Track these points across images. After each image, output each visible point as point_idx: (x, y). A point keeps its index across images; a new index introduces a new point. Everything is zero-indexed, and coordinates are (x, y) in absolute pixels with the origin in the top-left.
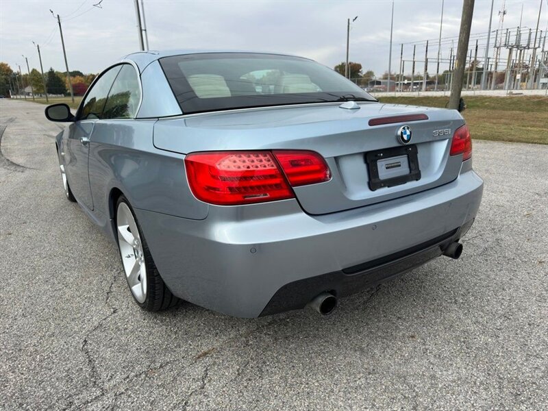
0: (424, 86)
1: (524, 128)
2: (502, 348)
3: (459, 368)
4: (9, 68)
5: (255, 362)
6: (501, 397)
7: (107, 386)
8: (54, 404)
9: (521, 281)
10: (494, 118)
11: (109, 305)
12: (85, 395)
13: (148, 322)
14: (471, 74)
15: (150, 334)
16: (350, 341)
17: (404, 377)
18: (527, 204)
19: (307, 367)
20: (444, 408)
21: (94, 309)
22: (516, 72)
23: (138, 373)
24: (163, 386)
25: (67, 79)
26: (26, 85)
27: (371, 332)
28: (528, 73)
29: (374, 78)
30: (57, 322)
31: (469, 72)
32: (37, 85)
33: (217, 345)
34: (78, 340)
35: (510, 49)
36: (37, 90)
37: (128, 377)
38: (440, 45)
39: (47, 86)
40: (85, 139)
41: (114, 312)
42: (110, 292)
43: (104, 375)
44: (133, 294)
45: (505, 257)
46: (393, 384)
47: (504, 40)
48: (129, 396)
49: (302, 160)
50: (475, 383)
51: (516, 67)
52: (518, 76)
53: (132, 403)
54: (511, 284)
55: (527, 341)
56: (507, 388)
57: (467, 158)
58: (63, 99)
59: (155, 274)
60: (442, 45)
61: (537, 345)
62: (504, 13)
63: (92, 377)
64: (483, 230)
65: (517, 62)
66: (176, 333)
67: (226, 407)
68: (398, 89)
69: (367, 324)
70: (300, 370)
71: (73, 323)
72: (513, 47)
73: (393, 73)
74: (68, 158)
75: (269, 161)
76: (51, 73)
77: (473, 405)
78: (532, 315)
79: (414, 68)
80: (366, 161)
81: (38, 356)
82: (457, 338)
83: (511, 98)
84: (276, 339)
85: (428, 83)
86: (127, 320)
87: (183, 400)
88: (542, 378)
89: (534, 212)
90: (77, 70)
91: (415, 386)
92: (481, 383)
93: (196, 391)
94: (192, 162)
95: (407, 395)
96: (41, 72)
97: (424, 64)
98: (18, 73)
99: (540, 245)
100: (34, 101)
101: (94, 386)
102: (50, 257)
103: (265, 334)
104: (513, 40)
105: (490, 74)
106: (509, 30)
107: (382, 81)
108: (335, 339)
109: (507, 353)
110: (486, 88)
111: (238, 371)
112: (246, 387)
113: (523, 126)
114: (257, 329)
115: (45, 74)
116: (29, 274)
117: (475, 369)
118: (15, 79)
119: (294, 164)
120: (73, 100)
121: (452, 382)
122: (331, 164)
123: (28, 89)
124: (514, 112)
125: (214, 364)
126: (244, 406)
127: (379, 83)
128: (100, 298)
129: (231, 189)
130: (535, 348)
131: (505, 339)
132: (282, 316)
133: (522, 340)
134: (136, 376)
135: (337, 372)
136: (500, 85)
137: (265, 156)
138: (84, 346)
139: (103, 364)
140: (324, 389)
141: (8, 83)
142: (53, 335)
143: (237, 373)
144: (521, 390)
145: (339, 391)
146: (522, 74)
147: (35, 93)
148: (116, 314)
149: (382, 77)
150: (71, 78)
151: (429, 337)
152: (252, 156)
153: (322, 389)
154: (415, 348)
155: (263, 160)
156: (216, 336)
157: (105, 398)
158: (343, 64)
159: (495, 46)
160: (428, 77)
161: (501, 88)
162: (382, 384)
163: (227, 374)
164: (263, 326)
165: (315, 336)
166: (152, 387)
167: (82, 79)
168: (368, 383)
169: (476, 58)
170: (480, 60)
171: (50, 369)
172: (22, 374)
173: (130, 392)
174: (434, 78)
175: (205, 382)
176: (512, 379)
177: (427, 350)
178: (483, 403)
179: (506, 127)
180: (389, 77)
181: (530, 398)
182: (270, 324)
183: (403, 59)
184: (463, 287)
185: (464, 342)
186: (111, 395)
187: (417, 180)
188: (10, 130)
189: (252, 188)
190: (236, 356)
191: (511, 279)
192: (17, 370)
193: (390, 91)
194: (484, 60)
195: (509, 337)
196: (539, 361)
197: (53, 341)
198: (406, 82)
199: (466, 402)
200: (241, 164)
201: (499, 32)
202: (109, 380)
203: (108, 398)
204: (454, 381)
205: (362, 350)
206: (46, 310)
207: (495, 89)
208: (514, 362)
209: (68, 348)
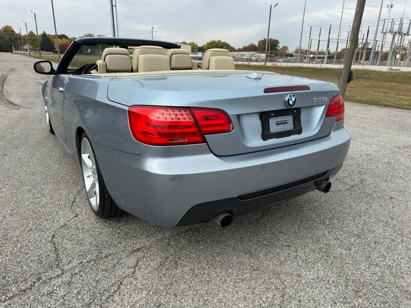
0: (326, 60)
1: (398, 96)
2: (352, 258)
3: (318, 270)
4: (13, 29)
5: (173, 257)
6: (346, 293)
7: (66, 268)
8: (28, 279)
9: (374, 211)
10: (375, 88)
11: (72, 211)
12: (50, 274)
13: (100, 225)
14: (362, 53)
15: (101, 233)
16: (243, 246)
17: (279, 274)
18: (389, 155)
19: (210, 263)
20: (304, 297)
21: (62, 213)
22: (397, 52)
23: (89, 260)
24: (106, 270)
25: (56, 41)
26: (25, 44)
27: (259, 241)
28: (406, 53)
29: (288, 52)
30: (34, 221)
31: (361, 51)
32: (33, 44)
33: (147, 243)
34: (48, 235)
35: (394, 35)
36: (34, 47)
37: (82, 263)
38: (340, 28)
39: (40, 45)
40: (61, 89)
41: (76, 216)
42: (75, 202)
43: (65, 260)
44: (90, 204)
45: (365, 193)
46: (269, 278)
47: (389, 27)
48: (81, 276)
49: (213, 116)
50: (329, 281)
51: (397, 49)
52: (398, 56)
53: (83, 281)
54: (366, 213)
55: (371, 254)
56: (351, 286)
57: (340, 119)
58: (52, 55)
59: (105, 192)
60: (341, 29)
61: (378, 258)
62: (392, 7)
63: (56, 261)
64: (353, 172)
65: (399, 45)
66: (119, 233)
67: (149, 287)
68: (306, 61)
69: (257, 235)
70: (205, 265)
71: (46, 223)
72: (396, 33)
73: (302, 49)
74: (50, 101)
75: (188, 115)
76: (44, 35)
77: (324, 296)
78: (378, 236)
79: (319, 46)
80: (261, 119)
81: (19, 244)
82: (321, 249)
83: (391, 73)
84: (190, 242)
85: (329, 58)
86: (84, 222)
87: (119, 281)
88: (378, 281)
89: (393, 161)
90: (63, 34)
91: (285, 281)
92: (333, 282)
93: (129, 275)
94: (133, 112)
95: (278, 287)
96: (36, 34)
97: (327, 42)
98: (19, 34)
99: (392, 185)
100: (30, 55)
101: (57, 268)
102: (33, 174)
103: (183, 238)
104: (396, 28)
105: (377, 53)
106: (394, 20)
107: (294, 54)
108: (232, 245)
109: (355, 262)
110: (373, 64)
111: (160, 263)
112: (164, 274)
113: (397, 95)
114: (178, 234)
115: (39, 36)
116: (17, 185)
117: (330, 272)
118: (16, 38)
119: (207, 118)
120: (59, 57)
121: (312, 279)
122: (234, 120)
123: (26, 47)
124: (392, 83)
125: (143, 257)
126: (162, 288)
127: (291, 55)
128: (67, 206)
129: (159, 134)
130: (376, 260)
131: (355, 251)
132: (196, 226)
133: (367, 253)
134: (88, 262)
135: (230, 267)
136: (384, 62)
137: (186, 111)
138: (52, 239)
139: (64, 252)
140: (220, 279)
141: (11, 41)
142: (31, 230)
143: (159, 264)
144: (361, 289)
145: (231, 281)
146: (402, 54)
147: (31, 50)
148: (77, 218)
149: (294, 51)
150: (59, 40)
151: (301, 247)
152: (176, 110)
153: (218, 279)
154: (289, 254)
155: (184, 114)
156: (147, 237)
157: (64, 276)
158: (265, 39)
159: (382, 32)
160: (329, 53)
161: (385, 65)
162: (261, 278)
163: (152, 264)
164: (182, 232)
165: (218, 241)
166: (98, 270)
167: (67, 40)
168: (252, 277)
169: (367, 40)
170: (370, 42)
171: (27, 254)
172: (7, 256)
173: (82, 273)
174: (334, 54)
175: (136, 269)
176: (356, 280)
177: (297, 256)
178: (332, 296)
179: (385, 94)
180: (299, 51)
181: (366, 294)
182: (187, 231)
183: (311, 38)
184: (331, 213)
185: (325, 252)
186: (68, 274)
187: (299, 134)
188: (11, 77)
189: (175, 134)
190: (160, 252)
191: (367, 209)
192: (3, 253)
193: (299, 62)
194: (373, 42)
195: (358, 250)
196: (377, 269)
197: (30, 234)
198: (312, 56)
199: (320, 294)
200: (168, 117)
201: (386, 21)
202: (68, 264)
203: (66, 277)
204: (313, 279)
205: (251, 253)
206: (28, 212)
207: (380, 65)
208: (359, 269)
209: (41, 240)
